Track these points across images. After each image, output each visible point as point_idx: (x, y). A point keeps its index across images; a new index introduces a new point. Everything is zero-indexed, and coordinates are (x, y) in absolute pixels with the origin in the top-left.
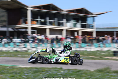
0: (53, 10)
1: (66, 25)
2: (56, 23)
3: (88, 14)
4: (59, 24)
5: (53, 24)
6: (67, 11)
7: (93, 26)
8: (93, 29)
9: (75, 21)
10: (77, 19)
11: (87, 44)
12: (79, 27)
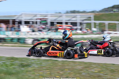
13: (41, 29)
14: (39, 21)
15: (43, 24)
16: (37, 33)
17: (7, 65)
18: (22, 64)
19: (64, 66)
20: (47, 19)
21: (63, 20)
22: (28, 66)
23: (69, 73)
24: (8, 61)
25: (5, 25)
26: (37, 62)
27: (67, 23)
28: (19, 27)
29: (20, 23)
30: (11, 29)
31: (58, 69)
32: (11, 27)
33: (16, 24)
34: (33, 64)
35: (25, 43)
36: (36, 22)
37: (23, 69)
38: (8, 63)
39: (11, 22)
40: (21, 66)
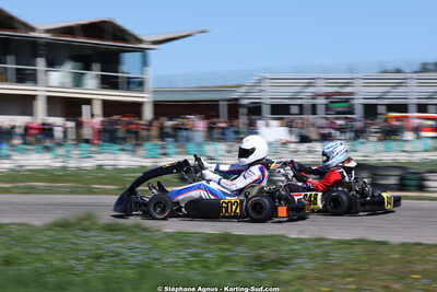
1: (47, 81)
2: (12, 75)
3: (125, 40)
4: (23, 77)
6: (47, 31)
7: (141, 84)
8: (142, 91)
9: (78, 64)
10: (84, 59)
11: (119, 147)
12: (91, 87)
14: (321, 101)
15: (338, 113)
16: (318, 147)
17: (205, 261)
18: (258, 258)
19: (410, 262)
20: (352, 94)
21: (410, 95)
22: (279, 263)
23: (424, 287)
24: (212, 247)
26: (311, 252)
27: (422, 108)
28: (252, 126)
29: (255, 110)
31: (387, 273)
32: (223, 128)
33: (241, 117)
34: (298, 255)
36: (314, 107)
37: (262, 275)
38: (210, 255)
39: (223, 111)
40: (256, 265)
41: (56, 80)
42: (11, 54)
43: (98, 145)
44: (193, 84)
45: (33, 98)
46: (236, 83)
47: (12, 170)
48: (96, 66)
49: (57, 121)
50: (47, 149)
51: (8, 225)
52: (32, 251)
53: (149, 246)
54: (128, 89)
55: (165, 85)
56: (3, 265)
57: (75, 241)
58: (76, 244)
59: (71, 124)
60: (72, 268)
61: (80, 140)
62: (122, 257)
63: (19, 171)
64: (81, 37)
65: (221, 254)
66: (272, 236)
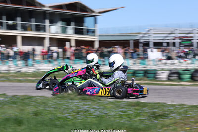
0: (27, 6)
1: (50, 30)
2: (34, 27)
3: (87, 12)
4: (38, 28)
5: (28, 28)
6: (50, 7)
7: (93, 32)
8: (94, 35)
9: (64, 23)
10: (67, 20)
11: (83, 61)
12: (70, 33)
13: (182, 55)
14: (178, 40)
15: (185, 46)
16: (176, 62)
17: (128, 115)
18: (154, 113)
20: (192, 37)
22: (164, 116)
24: (131, 108)
25: (122, 48)
26: (178, 111)
28: (145, 52)
29: (146, 44)
30: (132, 55)
32: (132, 53)
33: (140, 48)
34: (173, 112)
35: (155, 78)
36: (174, 43)
37: (156, 121)
39: (132, 45)
40: (153, 117)
41: (54, 30)
42: (33, 18)
43: (73, 60)
44: (117, 32)
45: (44, 38)
46: (138, 32)
47: (34, 71)
48: (73, 24)
49: (55, 49)
50: (50, 62)
51: (35, 97)
52: (48, 109)
53: (102, 107)
54: (87, 34)
55: (104, 33)
56: (34, 115)
57: (67, 105)
58: (68, 106)
59: (61, 51)
60: (66, 117)
61: (65, 58)
62: (89, 112)
63: (37, 72)
64: (65, 10)
65: (135, 111)
66: (159, 103)
